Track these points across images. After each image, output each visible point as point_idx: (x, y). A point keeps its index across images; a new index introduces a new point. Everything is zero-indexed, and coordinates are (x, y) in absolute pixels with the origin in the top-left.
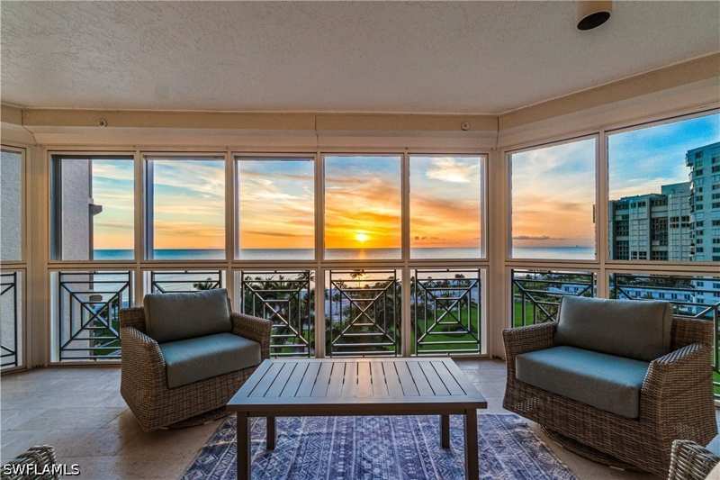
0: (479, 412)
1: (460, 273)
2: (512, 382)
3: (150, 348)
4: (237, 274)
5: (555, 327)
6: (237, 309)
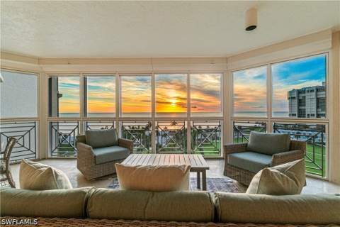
2: (227, 165)
3: (89, 149)
4: (120, 123)
5: (247, 144)
6: (120, 137)
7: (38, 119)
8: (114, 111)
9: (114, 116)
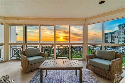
0: (82, 69)
1: (79, 46)
2: (88, 64)
3: (26, 58)
4: (41, 45)
5: (95, 55)
6: (41, 51)
7: (4, 44)
8: (38, 41)
9: (38, 43)
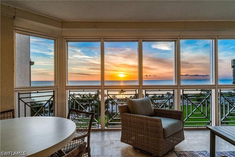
1: (168, 92)
